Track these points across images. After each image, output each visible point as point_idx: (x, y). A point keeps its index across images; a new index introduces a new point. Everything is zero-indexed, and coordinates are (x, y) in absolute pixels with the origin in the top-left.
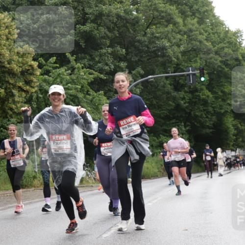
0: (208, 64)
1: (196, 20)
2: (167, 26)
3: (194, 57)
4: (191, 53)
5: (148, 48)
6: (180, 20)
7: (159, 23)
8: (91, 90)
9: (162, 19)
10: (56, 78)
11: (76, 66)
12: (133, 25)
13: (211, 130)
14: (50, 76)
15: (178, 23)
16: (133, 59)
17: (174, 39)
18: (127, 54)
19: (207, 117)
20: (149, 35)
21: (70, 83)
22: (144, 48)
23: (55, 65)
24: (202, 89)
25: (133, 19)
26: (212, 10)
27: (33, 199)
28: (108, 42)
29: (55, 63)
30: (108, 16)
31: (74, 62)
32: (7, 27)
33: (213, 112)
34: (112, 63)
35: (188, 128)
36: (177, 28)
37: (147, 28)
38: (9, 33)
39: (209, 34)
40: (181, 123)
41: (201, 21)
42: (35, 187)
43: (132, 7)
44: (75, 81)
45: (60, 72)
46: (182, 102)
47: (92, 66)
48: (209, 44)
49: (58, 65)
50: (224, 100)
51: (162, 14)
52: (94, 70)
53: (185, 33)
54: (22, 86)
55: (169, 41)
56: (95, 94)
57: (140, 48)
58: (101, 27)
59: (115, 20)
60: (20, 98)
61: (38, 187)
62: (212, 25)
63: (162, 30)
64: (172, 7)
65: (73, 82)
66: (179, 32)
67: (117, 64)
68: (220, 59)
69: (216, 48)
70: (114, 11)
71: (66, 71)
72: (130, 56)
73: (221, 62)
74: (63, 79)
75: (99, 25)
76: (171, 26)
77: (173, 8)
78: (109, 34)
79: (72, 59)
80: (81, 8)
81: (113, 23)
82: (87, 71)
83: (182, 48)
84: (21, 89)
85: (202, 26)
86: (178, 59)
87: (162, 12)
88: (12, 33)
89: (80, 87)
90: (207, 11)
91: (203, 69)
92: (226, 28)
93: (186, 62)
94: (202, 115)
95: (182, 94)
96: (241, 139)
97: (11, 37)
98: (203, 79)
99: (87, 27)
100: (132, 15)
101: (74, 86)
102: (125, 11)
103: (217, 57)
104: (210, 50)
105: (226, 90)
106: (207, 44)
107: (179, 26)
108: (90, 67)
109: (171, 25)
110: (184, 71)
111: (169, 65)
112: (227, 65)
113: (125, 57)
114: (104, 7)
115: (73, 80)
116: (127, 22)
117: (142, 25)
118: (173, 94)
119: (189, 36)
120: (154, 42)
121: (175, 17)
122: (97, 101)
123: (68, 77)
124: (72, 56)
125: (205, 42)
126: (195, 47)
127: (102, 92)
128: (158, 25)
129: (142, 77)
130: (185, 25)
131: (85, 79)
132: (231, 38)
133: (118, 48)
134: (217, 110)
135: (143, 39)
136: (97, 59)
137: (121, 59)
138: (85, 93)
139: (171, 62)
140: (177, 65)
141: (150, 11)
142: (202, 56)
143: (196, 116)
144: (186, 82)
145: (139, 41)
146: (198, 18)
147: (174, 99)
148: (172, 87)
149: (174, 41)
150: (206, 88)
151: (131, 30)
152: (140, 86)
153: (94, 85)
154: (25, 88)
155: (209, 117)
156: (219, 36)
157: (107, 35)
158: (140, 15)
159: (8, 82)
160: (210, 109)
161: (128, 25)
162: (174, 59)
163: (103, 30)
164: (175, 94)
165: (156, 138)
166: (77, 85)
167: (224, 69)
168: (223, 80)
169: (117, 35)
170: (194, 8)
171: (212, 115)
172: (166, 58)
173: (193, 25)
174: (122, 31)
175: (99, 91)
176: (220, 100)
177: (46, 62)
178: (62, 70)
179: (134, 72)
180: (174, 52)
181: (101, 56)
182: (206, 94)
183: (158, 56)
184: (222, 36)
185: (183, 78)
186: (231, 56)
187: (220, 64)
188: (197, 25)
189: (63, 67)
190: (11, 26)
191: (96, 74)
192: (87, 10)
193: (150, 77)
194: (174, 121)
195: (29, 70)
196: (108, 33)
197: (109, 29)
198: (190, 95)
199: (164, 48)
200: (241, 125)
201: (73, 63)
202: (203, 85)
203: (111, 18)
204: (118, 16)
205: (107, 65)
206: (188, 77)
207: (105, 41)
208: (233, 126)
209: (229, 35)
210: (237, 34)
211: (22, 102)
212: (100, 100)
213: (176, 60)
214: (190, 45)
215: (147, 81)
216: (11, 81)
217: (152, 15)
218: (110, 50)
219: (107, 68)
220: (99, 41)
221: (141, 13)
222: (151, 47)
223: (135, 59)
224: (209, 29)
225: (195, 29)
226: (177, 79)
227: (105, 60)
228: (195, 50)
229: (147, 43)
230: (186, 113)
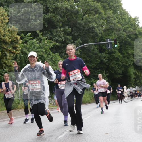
0: (119, 37)
1: (112, 11)
2: (95, 15)
3: (111, 33)
4: (109, 31)
5: (84, 27)
6: (102, 11)
7: (91, 13)
8: (51, 52)
9: (92, 11)
10: (31, 45)
11: (43, 38)
12: (76, 14)
13: (121, 76)
14: (28, 44)
15: (101, 13)
17: (99, 22)
18: (72, 31)
19: (119, 68)
20: (85, 20)
21: (39, 48)
22: (82, 28)
23: (30, 38)
24: (115, 52)
25: (75, 11)
26: (121, 5)
27: (18, 116)
28: (61, 24)
29: (30, 36)
30: (61, 9)
32: (2, 16)
33: (122, 65)
34: (63, 37)
35: (107, 74)
36: (101, 16)
37: (84, 16)
38: (4, 19)
39: (120, 19)
40: (104, 71)
41: (115, 12)
42: (19, 109)
43: (74, 3)
45: (33, 42)
46: (104, 59)
48: (119, 25)
49: (32, 38)
50: (128, 58)
51: (92, 8)
52: (53, 40)
53: (106, 19)
54: (11, 50)
55: (96, 23)
56: (54, 55)
57: (80, 28)
59: (65, 11)
60: (10, 57)
61: (21, 109)
62: (121, 14)
63: (92, 17)
64: (98, 4)
65: (41, 47)
66: (102, 18)
67: (66, 37)
68: (126, 34)
69: (123, 28)
70: (64, 6)
71: (37, 41)
72: (74, 32)
73: (126, 36)
74: (35, 46)
75: (56, 14)
76: (97, 15)
77: (99, 4)
78: (62, 20)
79: (40, 34)
80: (45, 4)
81: (64, 13)
82: (49, 41)
83: (104, 28)
84: (10, 52)
85: (115, 15)
86: (101, 34)
87: (92, 7)
88: (5, 19)
89: (45, 50)
90: (118, 6)
91: (116, 40)
92: (129, 16)
93: (106, 36)
94: (115, 67)
95: (104, 54)
96: (138, 81)
97: (5, 21)
98: (116, 46)
99: (49, 15)
100: (75, 8)
101: (41, 50)
102: (70, 6)
103: (124, 33)
104: (120, 29)
105: (129, 52)
107: (102, 15)
108: (51, 39)
109: (97, 14)
110: (106, 41)
111: (97, 37)
112: (130, 38)
113: (71, 33)
114: (58, 4)
116: (72, 13)
117: (81, 14)
119: (108, 21)
120: (88, 24)
121: (99, 9)
123: (38, 45)
124: (40, 32)
125: (117, 24)
126: (111, 27)
127: (57, 53)
128: (90, 14)
129: (81, 44)
130: (105, 14)
131: (47, 46)
132: (132, 22)
133: (67, 28)
134: (124, 64)
135: (81, 22)
136: (55, 34)
137: (68, 34)
138: (48, 54)
139: (97, 36)
140: (101, 37)
141: (85, 6)
142: (115, 32)
143: (112, 68)
144: (106, 47)
145: (79, 24)
147: (100, 57)
148: (98, 50)
149: (99, 24)
150: (118, 51)
151: (74, 17)
152: (80, 50)
153: (53, 50)
154: (13, 51)
155: (120, 68)
156: (125, 21)
158: (80, 8)
159: (3, 47)
160: (120, 63)
161: (72, 14)
162: (99, 34)
163: (58, 17)
164: (100, 54)
165: (89, 80)
166: (43, 49)
167: (128, 40)
168: (128, 46)
170: (110, 5)
171: (122, 67)
172: (94, 34)
173: (110, 14)
174: (69, 18)
176: (126, 58)
177: (25, 36)
178: (35, 40)
179: (76, 42)
180: (99, 30)
181: (57, 32)
182: (118, 54)
183: (90, 32)
184: (127, 20)
185: (105, 45)
186: (132, 32)
187: (126, 37)
188: (112, 14)
190: (5, 15)
191: (54, 43)
192: (49, 5)
193: (86, 44)
194: (99, 70)
195: (15, 40)
196: (61, 19)
197: (61, 16)
198: (109, 55)
199: (93, 28)
200: (139, 73)
201: (41, 36)
202: (116, 49)
203: (63, 10)
204: (67, 9)
205: (60, 37)
206: (107, 45)
207: (59, 23)
208: (134, 73)
209: (131, 20)
210: (136, 19)
211: (11, 59)
212: (56, 58)
213: (100, 35)
214: (108, 26)
215: (84, 47)
216: (5, 47)
217: (86, 8)
218: (62, 29)
219: (60, 39)
220: (56, 24)
222: (86, 27)
223: (76, 34)
224: (119, 17)
225: (111, 17)
226: (101, 46)
227: (59, 35)
228: (111, 29)
229: (83, 25)
230: (107, 65)
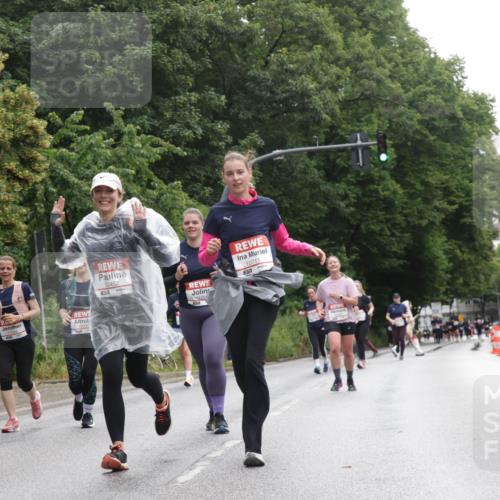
0: (394, 127)
1: (369, 36)
2: (310, 49)
3: (367, 112)
4: (360, 105)
5: (272, 92)
6: (337, 37)
7: (295, 42)
8: (155, 179)
9: (300, 33)
10: (84, 155)
11: (126, 130)
12: (242, 45)
13: (401, 262)
14: (72, 150)
15: (333, 42)
16: (241, 116)
17: (326, 74)
18: (229, 104)
19: (393, 235)
20: (274, 67)
21: (114, 163)
22: (264, 93)
23: (83, 127)
24: (382, 178)
25: (242, 34)
26: (402, 15)
28: (190, 81)
29: (82, 122)
30: (191, 26)
31: (121, 120)
33: (404, 224)
34: (199, 124)
35: (353, 257)
36: (331, 52)
37: (271, 52)
39: (397, 65)
40: (341, 246)
41: (380, 39)
42: (40, 378)
43: (239, 7)
44: (124, 159)
45: (93, 141)
46: (343, 204)
47: (158, 129)
48: (395, 86)
49: (88, 128)
50: (426, 201)
51: (302, 24)
52: (162, 137)
53: (348, 63)
54: (15, 170)
55: (316, 78)
56: (165, 187)
57: (257, 92)
58: (176, 50)
59: (205, 35)
60: (11, 195)
61: (47, 377)
62: (402, 47)
63: (300, 57)
64: (321, 10)
65: (119, 161)
66: (336, 61)
67: (210, 125)
68: (419, 116)
69: (410, 94)
70: (203, 17)
71: (104, 139)
72: (236, 110)
73: (421, 122)
74: (99, 155)
75: (172, 46)
76: (318, 49)
77: (324, 11)
78: (193, 65)
79: (117, 114)
80: (134, 10)
82: (148, 140)
83: (342, 94)
84: (12, 176)
85: (383, 49)
86: (333, 115)
87: (302, 19)
89: (133, 172)
90: (391, 18)
91: (384, 137)
92: (430, 52)
93: (349, 122)
94: (382, 230)
95: (342, 187)
96: (461, 281)
98: (383, 157)
100: (240, 24)
101: (121, 170)
102: (224, 16)
103: (412, 112)
104: (397, 97)
105: (430, 180)
106: (393, 86)
107: (335, 48)
108: (154, 131)
109: (319, 46)
110: (345, 141)
111: (316, 128)
112: (433, 129)
113: (226, 112)
114: (182, 8)
115: (119, 158)
116: (230, 40)
117: (260, 47)
118: (323, 188)
119: (355, 70)
120: (284, 81)
121: (326, 29)
122: (169, 201)
123: (109, 152)
124: (117, 108)
125: (388, 82)
126: (368, 93)
127: (178, 183)
128: (292, 47)
129: (260, 151)
130: (347, 46)
131: (143, 155)
132: (440, 74)
133: (212, 93)
134: (414, 220)
135: (262, 74)
136: (168, 115)
137: (216, 115)
138: (144, 183)
139: (318, 122)
140: (332, 127)
141: (275, 16)
142: (382, 110)
143: (372, 233)
144: (350, 163)
145: (254, 79)
146: (375, 32)
147: (326, 197)
148: (322, 173)
149: (325, 79)
150: (392, 175)
151: (237, 56)
152: (256, 171)
153: (162, 169)
154: (20, 174)
155: (398, 234)
156: (416, 70)
157: (188, 65)
158: (257, 26)
160: (400, 218)
161: (231, 45)
163: (179, 55)
164: (326, 187)
166: (128, 167)
167: (426, 136)
168: (424, 159)
169: (210, 66)
170: (365, 12)
171: (403, 231)
172: (308, 115)
173: (364, 46)
174: (220, 59)
175: (173, 181)
176: (419, 199)
177: (64, 120)
178: (98, 137)
179: (243, 142)
180: (325, 104)
181: (175, 108)
182: (391, 187)
183: (292, 110)
184: (422, 69)
185: (344, 154)
186: (440, 110)
187: (418, 127)
188: (371, 47)
189: (98, 131)
191: (167, 146)
192: (148, 15)
193: (277, 152)
194: (325, 243)
195: (27, 136)
196: (190, 61)
197: (191, 52)
198: (358, 190)
199: (305, 94)
200: (462, 252)
201: (119, 122)
202: (384, 169)
203: (197, 32)
204: (212, 28)
205: (188, 126)
206: (353, 154)
207: (184, 77)
208: (446, 252)
209: (436, 67)
210: (453, 66)
211: (14, 203)
212: (174, 199)
213: (329, 119)
214: (357, 88)
215: (270, 160)
217: (280, 26)
218: (194, 97)
219: (188, 133)
220: (171, 78)
221: (257, 21)
222: (279, 91)
223: (245, 115)
224: (396, 56)
225: (368, 56)
226: (332, 157)
227: (184, 118)
228: (367, 98)
229: (269, 83)
230: (351, 226)
